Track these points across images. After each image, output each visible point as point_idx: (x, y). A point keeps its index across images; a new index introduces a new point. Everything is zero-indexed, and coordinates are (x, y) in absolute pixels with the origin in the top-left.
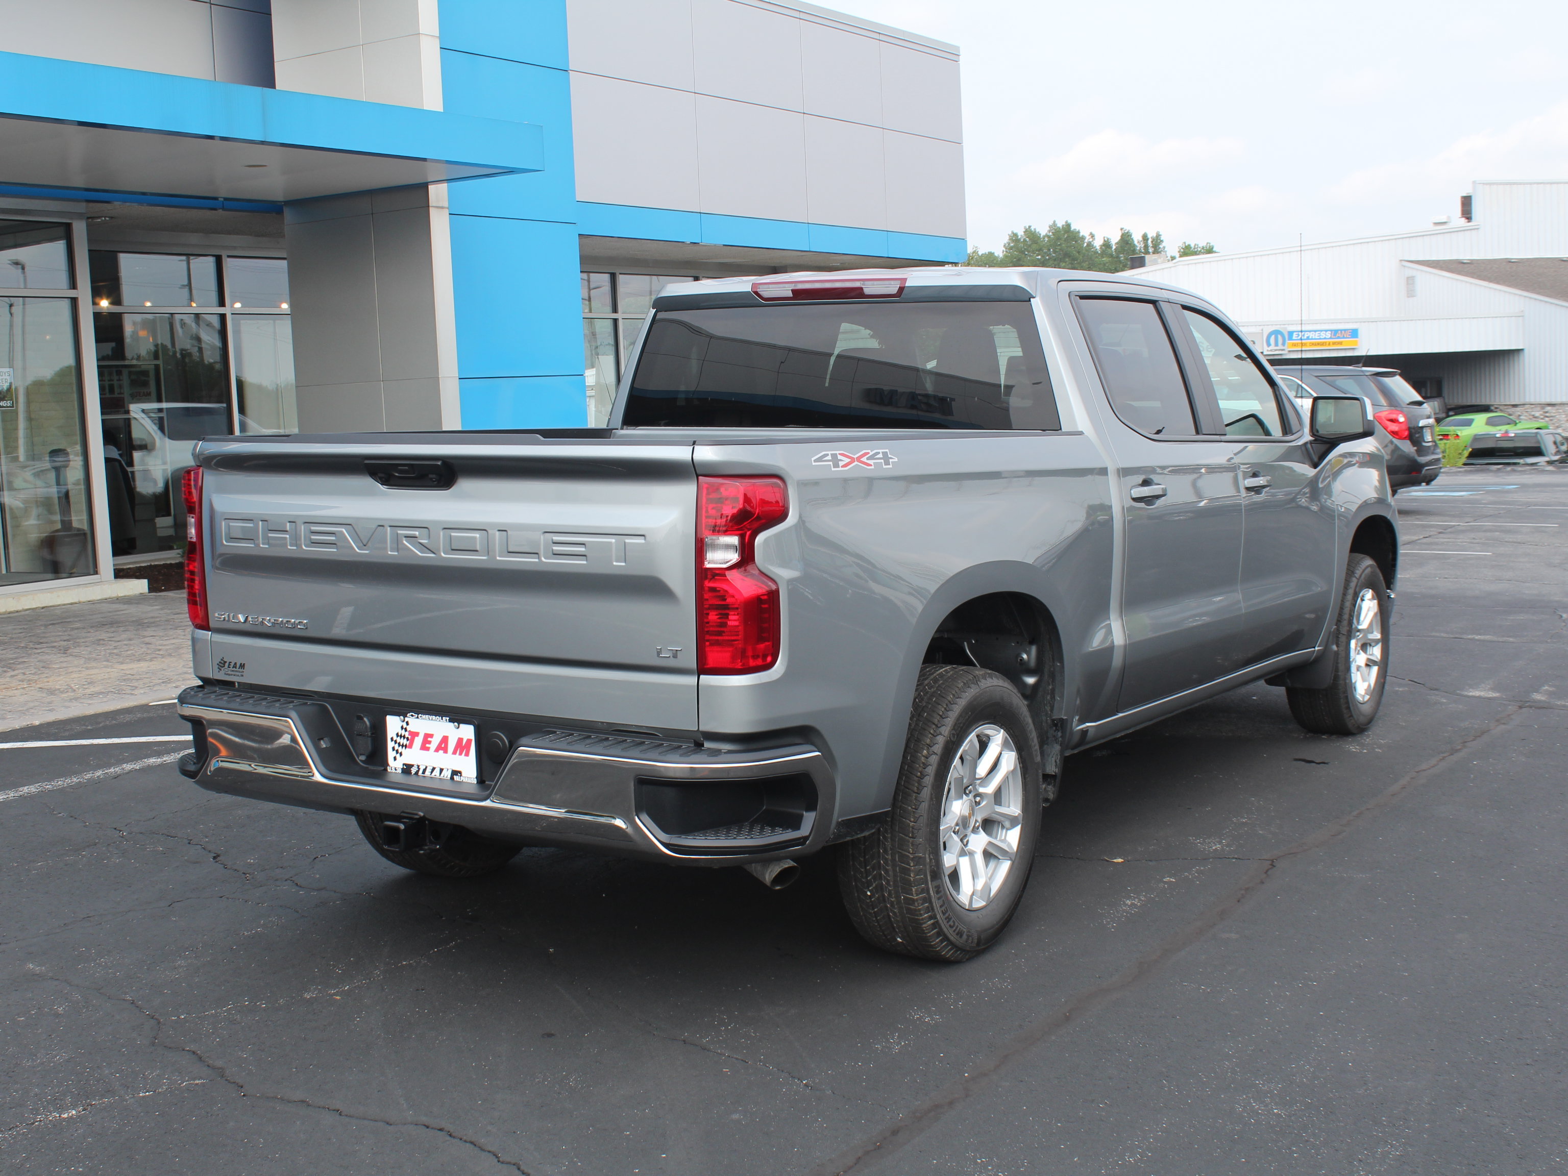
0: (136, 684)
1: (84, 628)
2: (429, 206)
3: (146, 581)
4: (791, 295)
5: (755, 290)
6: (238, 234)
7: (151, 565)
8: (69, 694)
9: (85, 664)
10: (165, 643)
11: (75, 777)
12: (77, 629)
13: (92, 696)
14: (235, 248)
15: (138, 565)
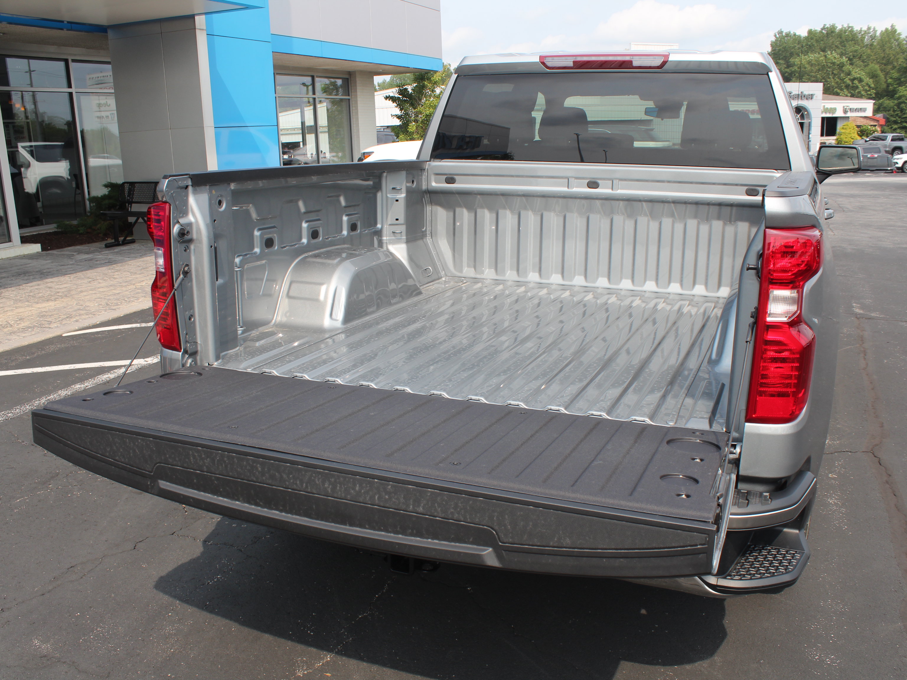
0: (50, 319)
1: (8, 277)
2: (195, 29)
3: (40, 245)
4: (571, 64)
5: (542, 61)
6: (77, 47)
7: (39, 233)
8: (9, 329)
9: (14, 304)
10: (61, 287)
11: (27, 404)
12: (4, 278)
13: (24, 330)
14: (75, 55)
15: (32, 234)
